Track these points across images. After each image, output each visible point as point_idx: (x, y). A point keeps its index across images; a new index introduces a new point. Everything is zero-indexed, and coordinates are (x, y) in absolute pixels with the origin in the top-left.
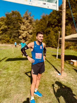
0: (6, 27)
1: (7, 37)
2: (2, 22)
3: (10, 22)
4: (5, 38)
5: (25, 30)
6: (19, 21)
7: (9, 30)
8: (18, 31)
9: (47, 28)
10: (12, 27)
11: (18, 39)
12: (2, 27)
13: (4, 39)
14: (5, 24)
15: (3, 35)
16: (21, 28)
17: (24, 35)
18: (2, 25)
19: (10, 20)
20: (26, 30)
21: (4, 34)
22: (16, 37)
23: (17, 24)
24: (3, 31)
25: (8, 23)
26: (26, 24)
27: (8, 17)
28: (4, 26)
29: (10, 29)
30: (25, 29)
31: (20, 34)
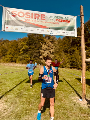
0: (27, 47)
1: (28, 57)
2: (24, 43)
3: (32, 42)
4: (25, 58)
6: (40, 41)
7: (30, 50)
8: (39, 51)
9: (71, 47)
10: (33, 47)
11: (38, 59)
12: (23, 47)
13: (24, 60)
14: (26, 45)
15: (23, 55)
16: (42, 48)
17: (45, 55)
18: (24, 45)
19: (31, 40)
20: (47, 50)
21: (25, 54)
22: (37, 57)
23: (38, 44)
24: (24, 51)
25: (29, 43)
26: (47, 43)
27: (30, 38)
28: (26, 46)
30: (46, 48)
31: (41, 53)
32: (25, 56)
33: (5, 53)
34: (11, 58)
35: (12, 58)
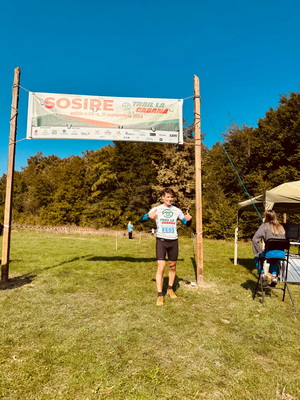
0: (113, 176)
1: (113, 209)
2: (104, 163)
3: (126, 160)
4: (106, 211)
5: (171, 184)
6: (153, 157)
7: (120, 185)
8: (148, 187)
9: (247, 173)
10: (132, 175)
12: (101, 177)
13: (104, 216)
14: (110, 169)
15: (101, 203)
16: (159, 178)
18: (102, 170)
19: (124, 155)
20: (175, 184)
21: (106, 197)
22: (141, 206)
23: (147, 166)
24: (102, 190)
25: (119, 164)
26: (175, 163)
27: (121, 148)
28: (109, 174)
29: (123, 184)
30: (171, 179)
31: (153, 196)
32: (105, 203)
33: (49, 198)
34: (64, 212)
35: (67, 211)
